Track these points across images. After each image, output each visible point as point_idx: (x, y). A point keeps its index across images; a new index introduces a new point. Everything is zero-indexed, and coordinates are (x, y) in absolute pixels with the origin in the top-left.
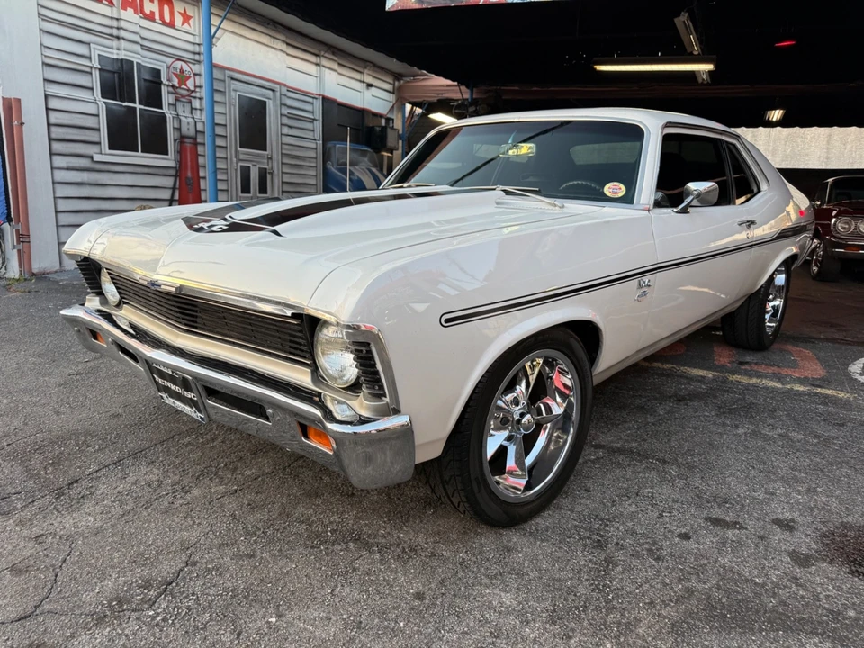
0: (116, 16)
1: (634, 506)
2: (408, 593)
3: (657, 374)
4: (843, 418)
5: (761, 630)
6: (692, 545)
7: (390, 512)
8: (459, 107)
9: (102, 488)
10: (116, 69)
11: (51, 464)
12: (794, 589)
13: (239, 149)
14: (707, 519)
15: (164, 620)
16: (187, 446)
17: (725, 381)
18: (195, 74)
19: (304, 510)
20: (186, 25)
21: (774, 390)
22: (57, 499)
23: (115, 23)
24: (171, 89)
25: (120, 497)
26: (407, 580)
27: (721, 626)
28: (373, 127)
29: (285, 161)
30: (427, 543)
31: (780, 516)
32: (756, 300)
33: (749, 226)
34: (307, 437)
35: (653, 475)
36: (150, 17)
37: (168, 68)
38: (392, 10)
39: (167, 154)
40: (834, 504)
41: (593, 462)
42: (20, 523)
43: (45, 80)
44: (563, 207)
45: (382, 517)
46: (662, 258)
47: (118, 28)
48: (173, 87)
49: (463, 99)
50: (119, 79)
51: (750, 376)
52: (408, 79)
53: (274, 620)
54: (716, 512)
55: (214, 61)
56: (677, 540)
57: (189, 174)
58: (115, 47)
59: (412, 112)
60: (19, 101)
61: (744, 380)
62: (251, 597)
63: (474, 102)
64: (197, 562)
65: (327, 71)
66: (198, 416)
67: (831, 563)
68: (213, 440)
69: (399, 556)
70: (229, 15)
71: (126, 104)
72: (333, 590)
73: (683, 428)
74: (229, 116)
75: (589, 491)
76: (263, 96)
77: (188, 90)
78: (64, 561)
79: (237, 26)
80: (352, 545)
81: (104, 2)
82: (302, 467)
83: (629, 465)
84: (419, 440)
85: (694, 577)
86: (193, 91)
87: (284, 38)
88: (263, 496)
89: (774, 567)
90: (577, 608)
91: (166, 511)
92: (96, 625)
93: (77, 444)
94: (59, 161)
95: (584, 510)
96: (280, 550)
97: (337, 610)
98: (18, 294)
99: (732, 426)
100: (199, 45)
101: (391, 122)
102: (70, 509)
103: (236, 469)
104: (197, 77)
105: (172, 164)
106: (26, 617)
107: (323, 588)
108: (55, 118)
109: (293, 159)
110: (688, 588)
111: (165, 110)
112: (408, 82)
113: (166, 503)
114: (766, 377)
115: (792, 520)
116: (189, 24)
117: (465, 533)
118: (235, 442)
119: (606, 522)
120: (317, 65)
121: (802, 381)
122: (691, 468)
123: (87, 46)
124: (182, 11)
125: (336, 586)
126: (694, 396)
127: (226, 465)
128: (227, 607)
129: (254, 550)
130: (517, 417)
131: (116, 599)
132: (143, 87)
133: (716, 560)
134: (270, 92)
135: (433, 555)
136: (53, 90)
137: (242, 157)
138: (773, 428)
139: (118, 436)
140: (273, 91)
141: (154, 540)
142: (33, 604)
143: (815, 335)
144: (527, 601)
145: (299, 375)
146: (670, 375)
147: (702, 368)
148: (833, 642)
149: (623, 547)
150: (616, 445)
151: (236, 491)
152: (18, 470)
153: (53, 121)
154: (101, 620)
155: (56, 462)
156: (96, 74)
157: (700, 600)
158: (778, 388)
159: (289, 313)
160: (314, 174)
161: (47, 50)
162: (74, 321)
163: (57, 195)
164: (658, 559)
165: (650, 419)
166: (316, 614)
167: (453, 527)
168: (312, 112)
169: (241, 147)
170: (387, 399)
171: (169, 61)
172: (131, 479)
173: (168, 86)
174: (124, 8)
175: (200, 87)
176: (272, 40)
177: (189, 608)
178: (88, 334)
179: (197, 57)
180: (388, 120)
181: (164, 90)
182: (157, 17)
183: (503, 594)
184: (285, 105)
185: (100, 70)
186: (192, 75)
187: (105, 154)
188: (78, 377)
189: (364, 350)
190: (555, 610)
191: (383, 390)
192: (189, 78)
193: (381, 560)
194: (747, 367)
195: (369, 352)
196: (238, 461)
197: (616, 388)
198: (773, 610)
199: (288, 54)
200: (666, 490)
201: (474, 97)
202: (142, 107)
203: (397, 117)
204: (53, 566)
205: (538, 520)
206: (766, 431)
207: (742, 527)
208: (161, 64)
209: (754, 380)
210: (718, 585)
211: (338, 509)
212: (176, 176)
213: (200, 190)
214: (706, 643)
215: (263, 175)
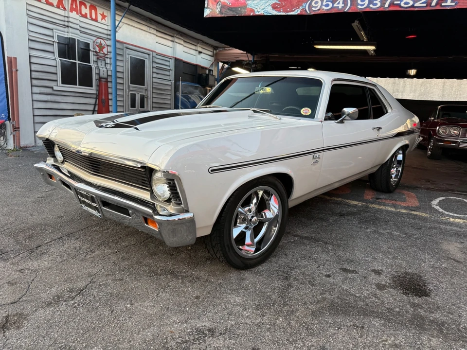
0: (67, 16)
1: (307, 262)
2: (192, 296)
3: (333, 203)
4: (422, 226)
5: (353, 315)
6: (331, 280)
7: (189, 262)
8: (247, 64)
9: (52, 250)
10: (66, 42)
11: (28, 238)
12: (374, 299)
13: (130, 85)
14: (340, 269)
15: (78, 305)
16: (94, 232)
17: (367, 207)
18: (108, 46)
19: (147, 261)
20: (103, 21)
21: (391, 212)
22: (30, 254)
23: (66, 19)
24: (95, 53)
25: (60, 254)
26: (193, 291)
27: (335, 313)
28: (202, 74)
29: (154, 91)
30: (205, 276)
31: (376, 269)
32: (385, 167)
33: (378, 130)
34: (147, 224)
35: (319, 249)
36: (85, 16)
37: (94, 42)
38: (207, 17)
39: (92, 87)
40: (404, 264)
41: (292, 242)
42: (13, 264)
43: (29, 48)
44: (281, 119)
45: (185, 264)
46: (327, 144)
47: (68, 22)
48: (96, 52)
49: (249, 61)
50: (68, 48)
51: (380, 204)
52: (221, 49)
53: (129, 306)
54: (346, 266)
55: (117, 39)
56: (324, 277)
57: (103, 97)
58: (66, 31)
59: (223, 67)
60: (16, 58)
61: (377, 207)
62: (120, 297)
63: (255, 62)
64: (95, 282)
65: (177, 44)
66: (98, 215)
67: (395, 288)
68: (108, 229)
69: (190, 281)
70: (126, 15)
71: (71, 61)
72: (157, 295)
73: (340, 228)
74: (125, 67)
75: (286, 255)
76: (143, 57)
77: (104, 54)
78: (33, 280)
79: (131, 21)
80: (169, 276)
81: (61, 8)
82: (150, 242)
83: (309, 244)
84: (198, 225)
85: (327, 293)
86: (106, 54)
87: (155, 28)
88: (129, 255)
89: (367, 290)
90: (269, 304)
91: (82, 260)
92: (47, 306)
93: (41, 230)
94: (36, 90)
95: (282, 263)
96: (135, 278)
97: (158, 302)
98: (13, 157)
99: (365, 228)
100: (110, 30)
101: (211, 72)
102: (37, 259)
103: (118, 242)
104: (109, 47)
105: (94, 92)
106: (15, 303)
107: (153, 293)
108: (34, 67)
109: (158, 90)
110: (324, 297)
111: (92, 64)
112: (221, 51)
113: (83, 257)
114: (388, 206)
115: (382, 270)
116: (105, 20)
117: (224, 272)
118: (118, 230)
119: (291, 269)
120: (172, 41)
121: (405, 208)
122: (339, 246)
123: (52, 31)
124: (102, 13)
125: (159, 293)
126: (349, 214)
127: (113, 241)
128: (108, 300)
129: (123, 278)
130: (250, 218)
131: (56, 296)
132: (80, 53)
133: (341, 286)
134: (147, 55)
135: (207, 281)
136: (34, 53)
137: (131, 89)
138: (386, 229)
139: (61, 226)
140: (149, 55)
141: (76, 272)
142: (18, 297)
143: (419, 186)
144: (247, 301)
145: (145, 196)
146: (339, 203)
147: (356, 201)
148: (385, 321)
149: (297, 280)
150: (305, 235)
151: (116, 252)
152: (12, 241)
153: (33, 69)
154: (49, 304)
155: (31, 237)
156: (56, 45)
157: (328, 302)
158: (393, 211)
159: (139, 166)
160: (170, 98)
161: (31, 32)
162: (40, 169)
163: (34, 107)
164: (313, 285)
165: (325, 224)
166: (148, 304)
167: (218, 269)
168: (169, 66)
169: (131, 84)
170: (183, 206)
171: (94, 38)
172: (66, 246)
173: (93, 51)
174: (71, 11)
175: (110, 52)
176: (149, 28)
177: (90, 301)
178: (47, 177)
179: (109, 37)
180: (210, 70)
181: (91, 54)
182: (88, 16)
183: (236, 298)
184: (155, 62)
185: (58, 43)
186: (106, 46)
187: (60, 86)
188: (42, 199)
189: (172, 182)
190: (259, 305)
191: (181, 201)
192: (104, 47)
193: (182, 282)
194: (380, 201)
195: (174, 183)
196: (119, 239)
197: (311, 209)
198: (361, 307)
199: (157, 36)
200: (324, 256)
201: (255, 59)
202: (80, 62)
203: (215, 69)
204: (28, 282)
205: (260, 267)
206: (381, 231)
207: (356, 273)
208: (90, 40)
209: (382, 207)
210: (338, 297)
211: (165, 261)
212: (96, 98)
213: (109, 105)
214: (326, 320)
215: (142, 98)
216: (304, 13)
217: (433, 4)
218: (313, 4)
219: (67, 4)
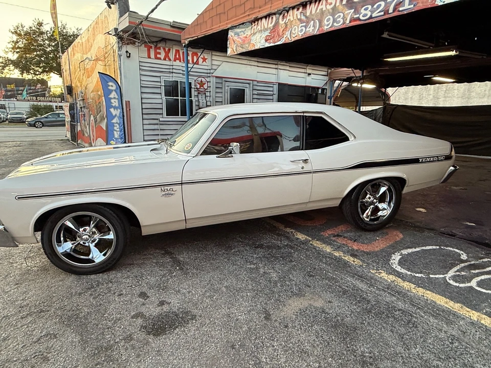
0: (171, 64)
10: (171, 84)
18: (208, 82)
20: (204, 63)
23: (171, 67)
24: (196, 89)
28: (312, 94)
37: (195, 81)
43: (142, 93)
47: (173, 69)
48: (197, 88)
50: (172, 88)
55: (217, 75)
58: (171, 76)
60: (129, 102)
65: (282, 71)
71: (174, 98)
74: (224, 97)
76: (243, 87)
77: (204, 89)
81: (167, 60)
86: (206, 89)
87: (256, 60)
94: (146, 122)
100: (210, 70)
104: (209, 83)
108: (144, 106)
111: (193, 98)
112: (334, 70)
116: (206, 62)
120: (276, 69)
123: (159, 78)
124: (203, 57)
132: (182, 90)
134: (247, 85)
136: (144, 96)
140: (249, 84)
153: (143, 107)
156: (163, 88)
161: (143, 81)
163: (145, 134)
168: (273, 91)
171: (196, 78)
173: (195, 88)
174: (175, 61)
175: (210, 87)
176: (249, 61)
179: (209, 75)
180: (323, 90)
181: (193, 90)
182: (191, 61)
184: (256, 89)
185: (165, 86)
186: (206, 82)
187: (165, 118)
192: (205, 84)
199: (258, 66)
201: (364, 74)
202: (182, 98)
203: (329, 87)
208: (192, 80)
216: (287, 42)
217: (391, 11)
218: (293, 32)
219: (172, 55)
